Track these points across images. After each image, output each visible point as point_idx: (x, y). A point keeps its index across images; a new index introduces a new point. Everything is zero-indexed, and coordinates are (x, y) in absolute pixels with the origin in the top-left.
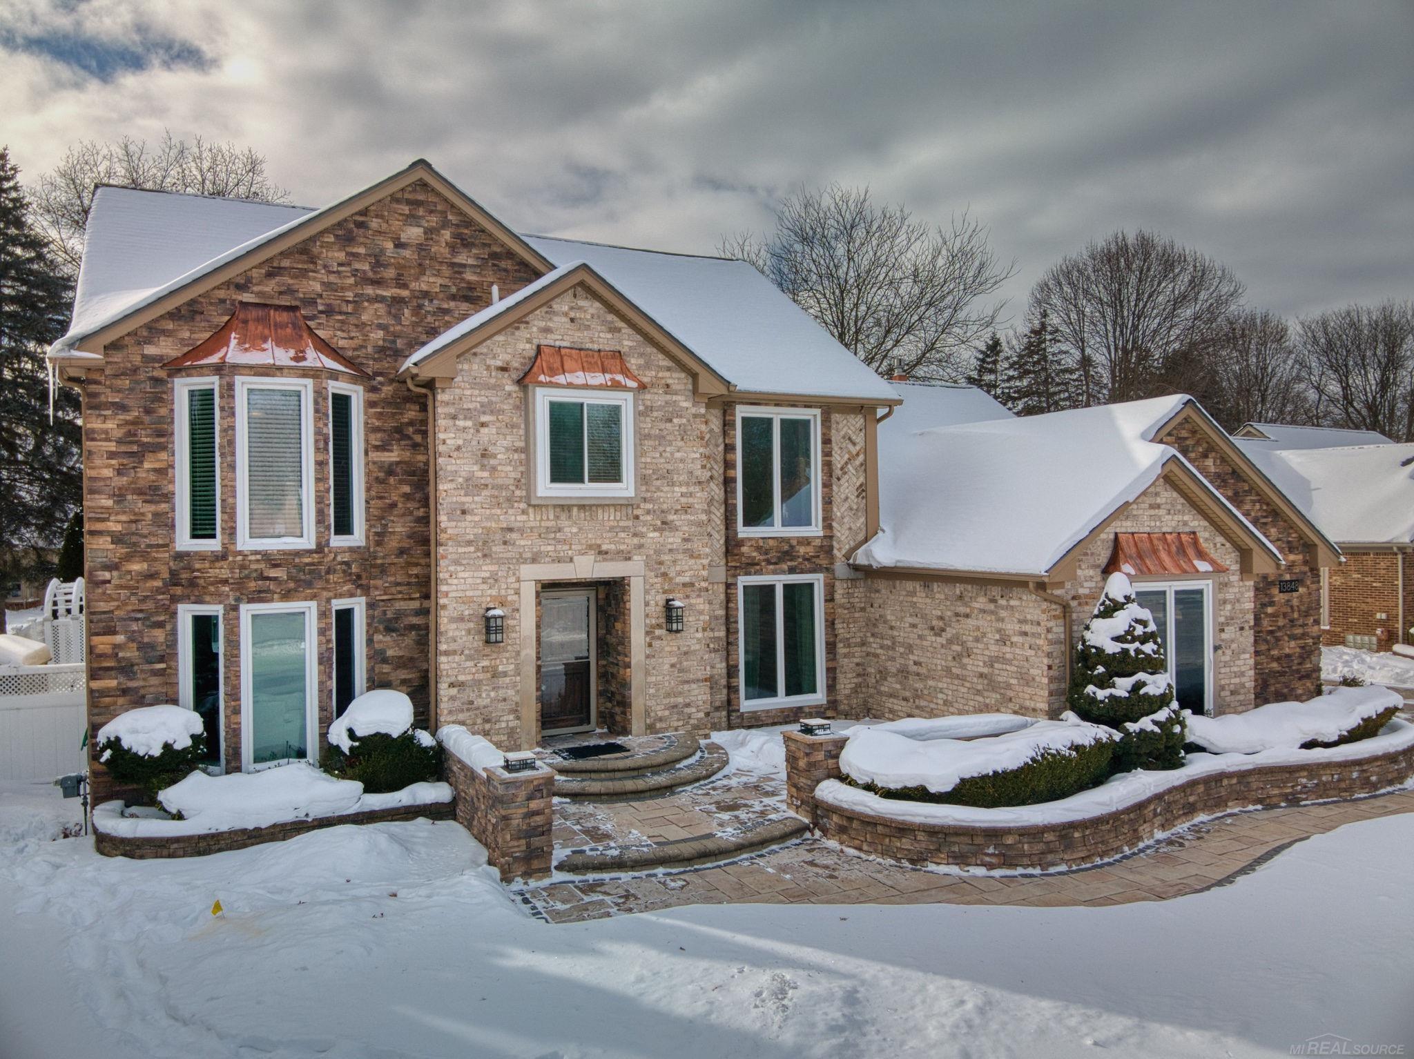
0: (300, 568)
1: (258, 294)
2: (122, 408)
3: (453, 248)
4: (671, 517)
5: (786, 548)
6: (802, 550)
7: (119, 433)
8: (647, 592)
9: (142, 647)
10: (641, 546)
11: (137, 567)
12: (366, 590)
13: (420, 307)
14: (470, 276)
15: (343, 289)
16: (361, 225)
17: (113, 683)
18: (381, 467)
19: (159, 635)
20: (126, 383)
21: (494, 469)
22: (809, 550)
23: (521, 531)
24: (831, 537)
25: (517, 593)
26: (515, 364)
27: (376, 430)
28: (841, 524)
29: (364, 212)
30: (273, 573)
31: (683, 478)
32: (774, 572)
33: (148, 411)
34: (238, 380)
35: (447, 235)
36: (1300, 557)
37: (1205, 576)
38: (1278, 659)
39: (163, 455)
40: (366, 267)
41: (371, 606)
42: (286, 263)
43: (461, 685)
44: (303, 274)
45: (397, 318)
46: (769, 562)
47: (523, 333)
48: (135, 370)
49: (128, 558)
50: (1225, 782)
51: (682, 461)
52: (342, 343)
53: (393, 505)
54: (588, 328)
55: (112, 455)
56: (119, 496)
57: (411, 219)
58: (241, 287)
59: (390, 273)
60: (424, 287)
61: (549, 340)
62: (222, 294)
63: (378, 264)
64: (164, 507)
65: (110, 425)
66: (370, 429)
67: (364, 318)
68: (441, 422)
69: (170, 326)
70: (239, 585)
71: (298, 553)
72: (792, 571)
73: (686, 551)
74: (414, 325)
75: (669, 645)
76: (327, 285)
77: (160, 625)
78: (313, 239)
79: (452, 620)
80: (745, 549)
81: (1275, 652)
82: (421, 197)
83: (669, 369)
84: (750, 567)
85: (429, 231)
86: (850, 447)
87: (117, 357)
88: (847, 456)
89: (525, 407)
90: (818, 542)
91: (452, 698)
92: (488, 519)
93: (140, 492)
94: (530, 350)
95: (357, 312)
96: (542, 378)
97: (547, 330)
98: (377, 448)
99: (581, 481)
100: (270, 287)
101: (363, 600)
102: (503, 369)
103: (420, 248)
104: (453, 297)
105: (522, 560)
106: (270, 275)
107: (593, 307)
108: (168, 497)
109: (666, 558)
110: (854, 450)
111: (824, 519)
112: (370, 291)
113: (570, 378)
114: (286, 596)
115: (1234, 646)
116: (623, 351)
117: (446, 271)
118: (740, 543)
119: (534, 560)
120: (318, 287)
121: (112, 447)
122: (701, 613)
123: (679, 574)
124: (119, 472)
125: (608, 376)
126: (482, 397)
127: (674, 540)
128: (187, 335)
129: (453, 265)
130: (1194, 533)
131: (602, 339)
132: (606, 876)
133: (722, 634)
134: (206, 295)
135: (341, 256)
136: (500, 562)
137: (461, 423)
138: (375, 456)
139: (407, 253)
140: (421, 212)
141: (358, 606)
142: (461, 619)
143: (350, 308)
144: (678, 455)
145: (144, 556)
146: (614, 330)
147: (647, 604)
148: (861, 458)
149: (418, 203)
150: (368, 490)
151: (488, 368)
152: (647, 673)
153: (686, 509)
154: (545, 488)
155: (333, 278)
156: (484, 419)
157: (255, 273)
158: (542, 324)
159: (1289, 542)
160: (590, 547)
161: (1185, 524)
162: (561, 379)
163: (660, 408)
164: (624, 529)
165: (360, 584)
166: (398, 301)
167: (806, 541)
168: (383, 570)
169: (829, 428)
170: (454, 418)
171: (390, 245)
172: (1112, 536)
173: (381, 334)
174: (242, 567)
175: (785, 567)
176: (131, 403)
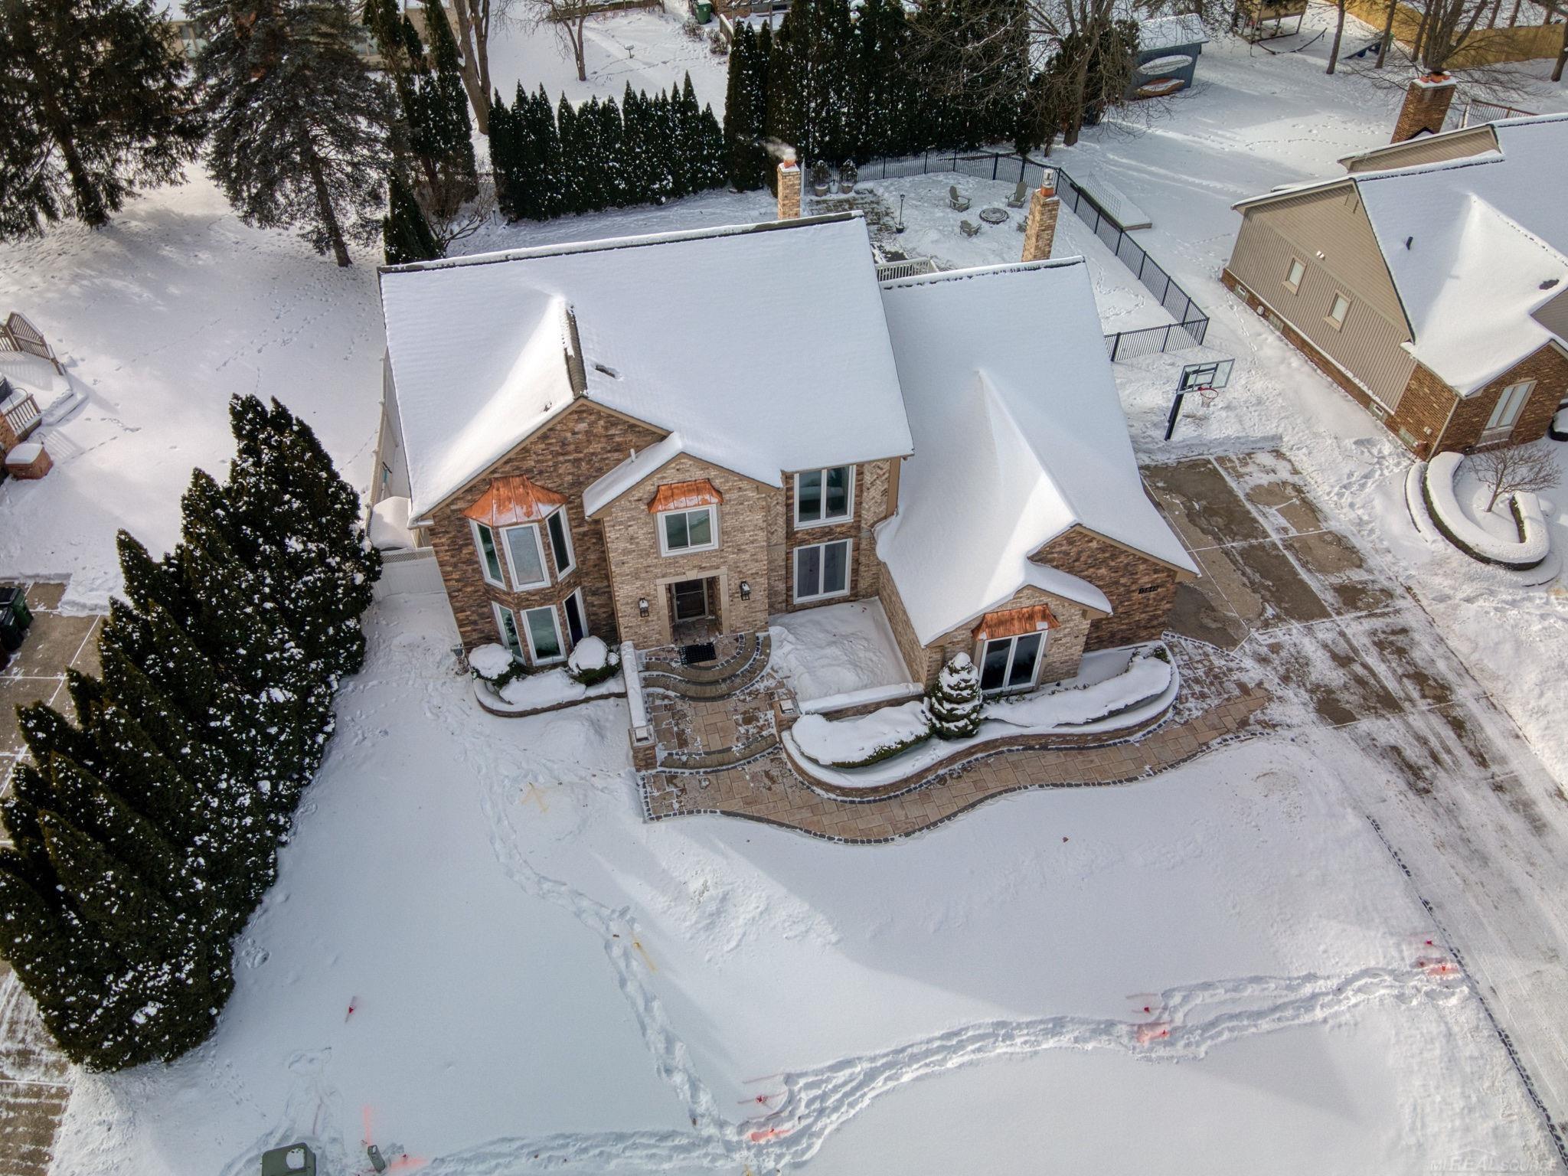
0: (546, 595)
1: (505, 473)
3: (606, 428)
4: (743, 547)
5: (827, 530)
6: (838, 529)
8: (729, 580)
9: (479, 615)
10: (726, 562)
11: (469, 589)
12: (581, 585)
13: (592, 460)
14: (617, 439)
15: (547, 461)
16: (553, 431)
17: (469, 628)
18: (579, 534)
19: (485, 610)
20: (446, 523)
22: (844, 529)
23: (656, 566)
24: (859, 520)
25: (655, 590)
28: (868, 513)
29: (554, 426)
30: (533, 598)
31: (752, 528)
32: (820, 542)
33: (459, 532)
34: (500, 529)
35: (602, 423)
37: (1042, 630)
39: (471, 547)
40: (557, 448)
41: (583, 590)
42: (514, 456)
44: (523, 459)
45: (579, 467)
46: (816, 538)
48: (449, 517)
49: (465, 586)
51: (751, 520)
52: (549, 485)
53: (589, 548)
54: (688, 471)
55: (447, 551)
56: (455, 565)
57: (580, 420)
58: (492, 472)
59: (572, 447)
60: (592, 450)
61: (664, 481)
63: (564, 445)
64: (476, 566)
65: (443, 540)
66: (570, 520)
67: (560, 471)
68: (607, 529)
70: (518, 604)
71: (543, 589)
72: (829, 540)
73: (752, 560)
74: (588, 470)
76: (538, 462)
77: (486, 607)
79: (622, 605)
80: (799, 535)
81: (1126, 621)
82: (584, 409)
84: (802, 542)
85: (590, 424)
86: (879, 471)
87: (439, 513)
88: (875, 476)
90: (850, 523)
91: (627, 632)
92: (637, 563)
93: (464, 563)
95: (555, 470)
96: (660, 508)
97: (663, 478)
98: (576, 527)
99: (687, 546)
100: (507, 468)
101: (579, 590)
103: (587, 432)
104: (609, 452)
106: (506, 463)
108: (477, 562)
109: (741, 564)
110: (881, 472)
111: (856, 511)
112: (561, 458)
113: (676, 503)
114: (541, 605)
115: (1068, 645)
116: (711, 477)
117: (603, 440)
118: (796, 532)
119: (664, 576)
120: (533, 464)
121: (448, 548)
122: (763, 584)
123: (749, 569)
124: (452, 556)
126: (627, 515)
128: (470, 498)
129: (606, 436)
130: (1047, 605)
131: (697, 474)
135: (543, 446)
137: (618, 528)
138: (574, 530)
139: (580, 436)
140: (585, 415)
141: (578, 593)
142: (627, 604)
143: (552, 469)
145: (472, 585)
146: (704, 469)
147: (730, 585)
148: (886, 475)
149: (583, 412)
150: (574, 547)
153: (752, 542)
154: (665, 551)
155: (540, 457)
158: (660, 476)
159: (1155, 569)
160: (697, 568)
162: (672, 503)
165: (576, 585)
166: (577, 461)
167: (842, 525)
168: (587, 574)
170: (614, 528)
171: (569, 435)
173: (570, 477)
174: (518, 598)
175: (827, 538)
176: (450, 529)
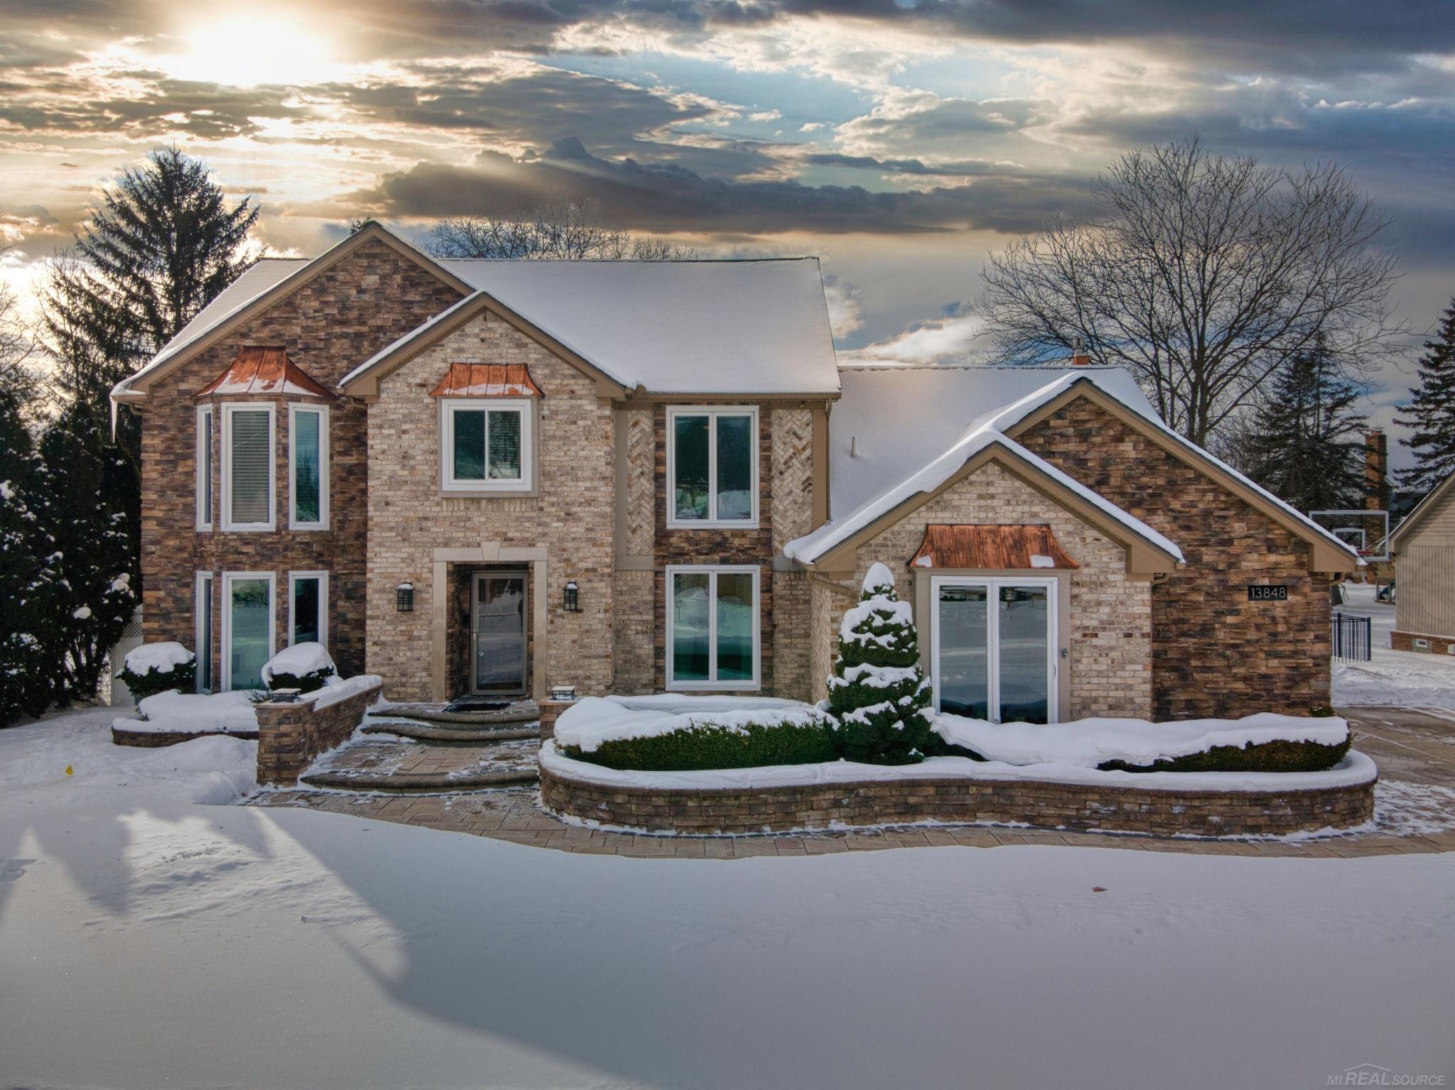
0: (263, 545)
1: (257, 339)
2: (163, 428)
3: (403, 288)
4: (574, 509)
5: (719, 539)
6: (736, 542)
7: (162, 447)
8: (549, 575)
9: (177, 600)
10: (545, 535)
11: (172, 543)
12: (329, 565)
13: (376, 339)
15: (317, 330)
16: (331, 279)
17: (156, 625)
18: (342, 467)
19: (186, 592)
20: (167, 411)
21: (413, 468)
22: (746, 543)
23: (435, 520)
24: (769, 530)
25: (431, 571)
26: (433, 381)
27: (340, 439)
28: (784, 516)
29: (333, 269)
30: (245, 549)
31: (588, 473)
32: (705, 562)
34: (224, 405)
35: (398, 278)
36: (1292, 558)
37: (1043, 571)
38: (1245, 679)
39: (190, 462)
40: (335, 311)
41: (333, 578)
42: (276, 314)
43: (383, 644)
44: (288, 321)
45: (358, 349)
46: (699, 553)
47: (439, 354)
48: (173, 401)
49: (166, 536)
50: (973, 790)
51: (586, 458)
52: (315, 372)
54: (497, 345)
55: (158, 463)
56: (162, 493)
57: (370, 269)
58: (244, 336)
59: (354, 314)
60: (379, 323)
61: (462, 358)
62: (230, 342)
63: (344, 308)
64: (190, 499)
65: (156, 441)
66: (334, 439)
67: (333, 351)
68: (370, 432)
69: (196, 368)
70: (221, 557)
71: (262, 535)
72: (724, 561)
73: (588, 540)
75: (570, 623)
76: (305, 328)
77: (187, 585)
78: (295, 294)
79: (376, 591)
80: (674, 540)
81: (1241, 671)
82: (377, 250)
83: (573, 377)
84: (679, 556)
85: (383, 277)
86: (796, 442)
87: (161, 393)
88: (791, 451)
89: (436, 416)
90: (755, 535)
91: (375, 654)
92: (408, 509)
93: (175, 489)
94: (444, 367)
95: (327, 348)
96: (447, 391)
97: (460, 350)
98: (340, 453)
99: (482, 477)
100: (265, 333)
101: (326, 573)
102: (422, 386)
103: (378, 291)
104: (403, 329)
105: (435, 544)
106: (265, 324)
107: (500, 328)
108: (192, 493)
109: (569, 545)
110: (800, 445)
111: (761, 513)
112: (337, 330)
113: (474, 390)
114: (254, 567)
115: (1114, 654)
116: (529, 363)
117: (398, 308)
118: (671, 533)
119: (446, 545)
120: (298, 330)
121: (157, 456)
122: (603, 596)
123: (581, 560)
124: (162, 475)
125: (508, 386)
126: (403, 409)
127: (578, 529)
128: (206, 373)
129: (403, 302)
130: (1048, 526)
131: (511, 355)
132: (333, 791)
133: (650, 617)
134: (220, 343)
135: (316, 304)
136: (416, 545)
137: (386, 431)
138: (337, 459)
139: (366, 297)
140: (377, 262)
141: (323, 578)
142: (383, 590)
143: (322, 345)
144: (582, 453)
145: (177, 535)
146: (520, 345)
147: (549, 586)
148: (808, 452)
149: (375, 256)
150: (333, 486)
151: (409, 385)
152: (548, 646)
153: (590, 502)
154: (450, 483)
155: (310, 323)
156: (405, 427)
157: (254, 324)
158: (455, 346)
159: (1267, 540)
160: (497, 534)
161: (1034, 515)
162: (463, 391)
163: (565, 412)
164: (529, 519)
165: (321, 560)
166: (359, 336)
167: (742, 534)
168: (344, 550)
169: (770, 424)
170: (381, 427)
171: (353, 292)
172: (922, 528)
173: (345, 362)
174: (224, 544)
175: (717, 557)
176: (170, 425)
